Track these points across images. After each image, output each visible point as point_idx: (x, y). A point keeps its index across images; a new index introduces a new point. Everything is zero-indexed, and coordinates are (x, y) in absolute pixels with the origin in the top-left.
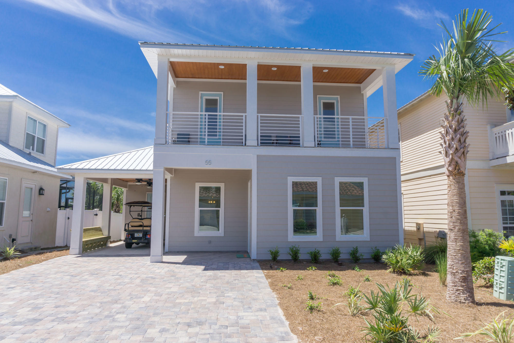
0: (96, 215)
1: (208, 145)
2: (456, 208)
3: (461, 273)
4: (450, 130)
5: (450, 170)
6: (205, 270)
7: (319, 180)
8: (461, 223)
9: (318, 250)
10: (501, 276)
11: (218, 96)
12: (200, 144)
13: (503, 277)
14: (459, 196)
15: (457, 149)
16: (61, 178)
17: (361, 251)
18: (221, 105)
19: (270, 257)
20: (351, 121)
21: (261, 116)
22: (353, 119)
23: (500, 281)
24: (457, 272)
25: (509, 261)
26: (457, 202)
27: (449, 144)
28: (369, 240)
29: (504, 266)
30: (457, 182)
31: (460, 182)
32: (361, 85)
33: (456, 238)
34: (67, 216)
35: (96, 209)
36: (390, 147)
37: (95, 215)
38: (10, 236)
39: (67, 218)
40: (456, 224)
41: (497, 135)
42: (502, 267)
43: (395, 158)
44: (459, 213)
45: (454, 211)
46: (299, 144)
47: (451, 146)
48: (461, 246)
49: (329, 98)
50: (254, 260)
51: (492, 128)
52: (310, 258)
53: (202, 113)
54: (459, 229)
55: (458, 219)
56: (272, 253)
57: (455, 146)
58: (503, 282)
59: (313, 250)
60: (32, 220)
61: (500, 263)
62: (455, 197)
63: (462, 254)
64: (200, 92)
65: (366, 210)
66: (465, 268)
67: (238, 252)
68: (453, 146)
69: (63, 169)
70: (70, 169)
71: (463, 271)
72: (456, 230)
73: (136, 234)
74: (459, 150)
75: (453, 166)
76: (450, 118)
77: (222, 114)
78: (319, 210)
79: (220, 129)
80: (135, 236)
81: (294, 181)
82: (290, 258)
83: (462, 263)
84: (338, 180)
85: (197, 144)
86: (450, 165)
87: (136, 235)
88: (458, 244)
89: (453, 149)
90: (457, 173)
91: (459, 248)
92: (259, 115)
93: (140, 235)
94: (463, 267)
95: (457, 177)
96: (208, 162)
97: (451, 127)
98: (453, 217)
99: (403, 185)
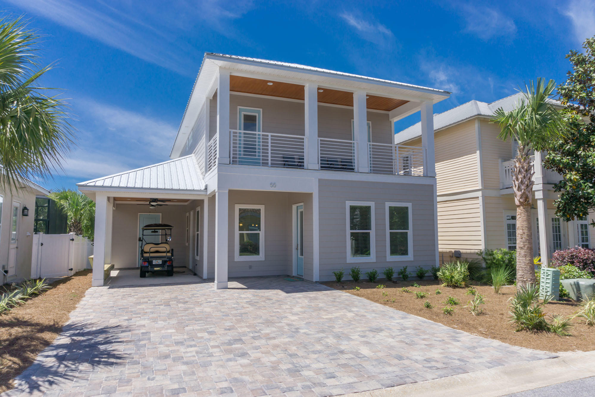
0: (73, 240)
1: (271, 167)
2: (526, 231)
3: (530, 281)
4: (522, 170)
5: (522, 201)
7: (372, 204)
8: (529, 243)
9: (376, 270)
10: (546, 283)
11: (258, 113)
13: (549, 283)
14: (528, 222)
15: (527, 185)
16: (37, 195)
17: (408, 270)
18: (260, 122)
19: (334, 279)
21: (321, 140)
23: (546, 287)
24: (527, 280)
25: (553, 271)
26: (526, 226)
27: (522, 181)
28: (413, 260)
29: (549, 275)
30: (526, 211)
31: (528, 211)
32: (390, 113)
33: (525, 254)
34: (41, 242)
35: (72, 233)
36: (429, 175)
37: (71, 240)
38: (3, 267)
39: (40, 245)
40: (526, 244)
41: (507, 169)
42: (547, 276)
43: (433, 185)
44: (527, 235)
45: (524, 233)
46: (353, 169)
47: (524, 182)
48: (530, 260)
50: (316, 282)
51: (502, 162)
52: (368, 278)
54: (528, 247)
55: (527, 240)
56: (336, 275)
57: (526, 183)
58: (549, 287)
59: (370, 271)
60: (17, 248)
61: (545, 273)
62: (525, 222)
63: (530, 266)
64: (239, 107)
65: (410, 232)
66: (532, 278)
68: (525, 183)
69: (86, 186)
71: (531, 279)
72: (525, 248)
73: (154, 261)
74: (529, 186)
75: (524, 199)
76: (522, 160)
78: (372, 233)
80: (153, 264)
81: (351, 205)
82: (351, 278)
83: (531, 273)
84: (388, 204)
85: (236, 164)
86: (521, 198)
87: (155, 262)
88: (527, 259)
89: (525, 185)
90: (527, 204)
91: (528, 262)
93: (160, 262)
94: (532, 276)
95: (526, 207)
96: (273, 184)
97: (523, 167)
98: (523, 238)
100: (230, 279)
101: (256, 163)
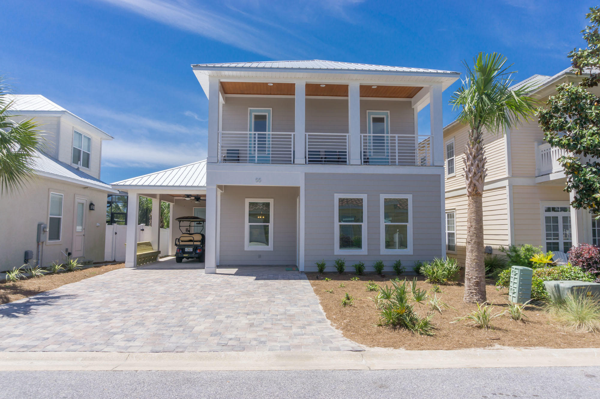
0: (143, 230)
1: (258, 163)
2: (473, 224)
3: (475, 279)
4: (470, 156)
5: (470, 191)
6: (256, 279)
7: (364, 197)
8: (476, 237)
9: (362, 263)
10: (514, 283)
11: (267, 111)
12: (249, 163)
13: (516, 283)
14: (476, 214)
15: (475, 173)
16: (108, 193)
17: (403, 264)
18: (269, 122)
19: (316, 270)
20: (397, 138)
21: (309, 135)
22: (399, 137)
23: (514, 287)
24: (471, 278)
25: (521, 270)
26: (474, 218)
27: (469, 168)
28: (413, 254)
29: (517, 274)
30: (475, 202)
31: (477, 202)
32: (412, 100)
33: (472, 249)
34: (115, 231)
35: (142, 224)
36: (435, 164)
37: (141, 230)
38: (67, 250)
39: (114, 234)
40: (473, 238)
41: (543, 153)
42: (515, 275)
43: (440, 175)
44: (475, 228)
45: (472, 226)
46: (346, 162)
47: (471, 170)
48: (476, 256)
49: (379, 114)
50: (302, 272)
51: (539, 145)
52: (355, 271)
53: (250, 132)
54: (475, 242)
55: (475, 233)
56: (319, 266)
57: (473, 170)
58: (515, 288)
59: (357, 263)
60: (84, 235)
61: (514, 272)
62: (473, 214)
63: (476, 263)
64: (249, 108)
65: (410, 225)
66: (478, 275)
67: (287, 266)
68: (472, 171)
69: (117, 185)
70: (124, 185)
71: (477, 277)
72: (472, 243)
73: (186, 248)
74: (477, 174)
75: (472, 188)
76: (471, 146)
77: (271, 133)
78: (364, 225)
79: (269, 144)
80: (186, 251)
81: (340, 197)
82: (336, 270)
83: (476, 271)
84: (383, 197)
85: (247, 163)
86: (469, 187)
87: (187, 250)
88: (474, 254)
89: (472, 173)
90: (475, 194)
91: (474, 258)
92: (307, 134)
93: (191, 249)
94: (477, 273)
95: (475, 197)
96: (258, 179)
97: (471, 154)
98: (471, 232)
99: (446, 202)
100: (219, 266)
101: (266, 160)
